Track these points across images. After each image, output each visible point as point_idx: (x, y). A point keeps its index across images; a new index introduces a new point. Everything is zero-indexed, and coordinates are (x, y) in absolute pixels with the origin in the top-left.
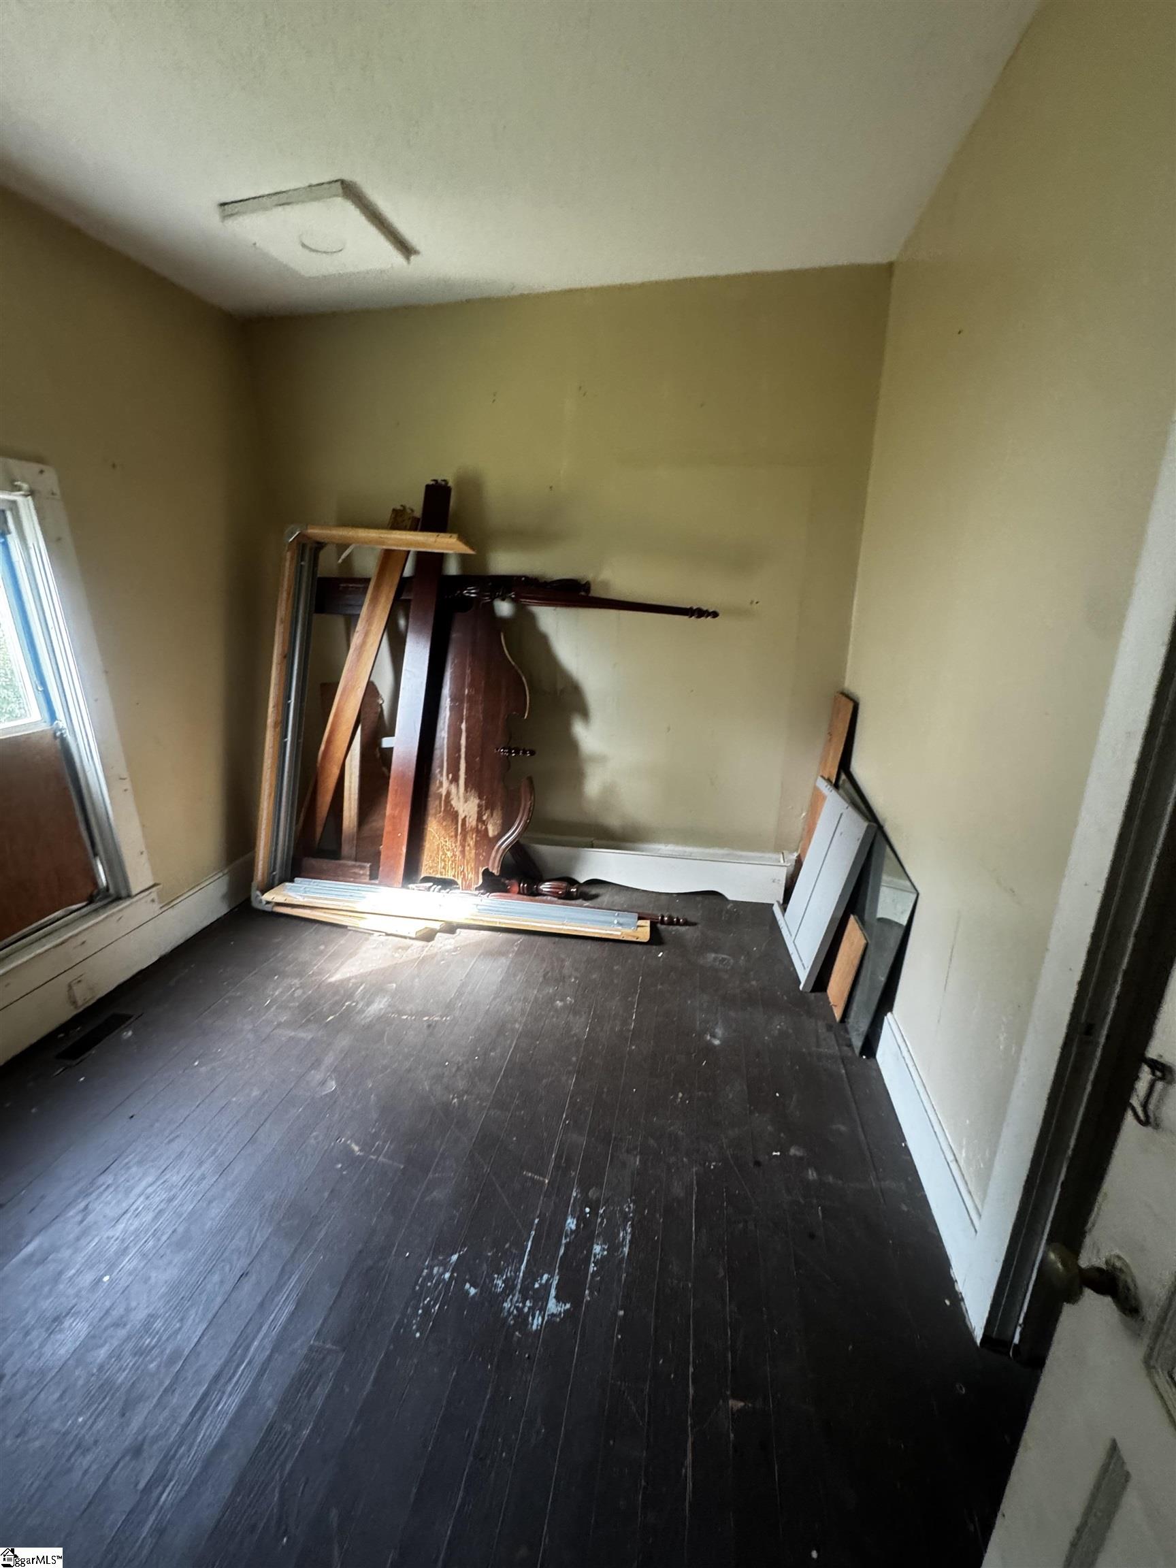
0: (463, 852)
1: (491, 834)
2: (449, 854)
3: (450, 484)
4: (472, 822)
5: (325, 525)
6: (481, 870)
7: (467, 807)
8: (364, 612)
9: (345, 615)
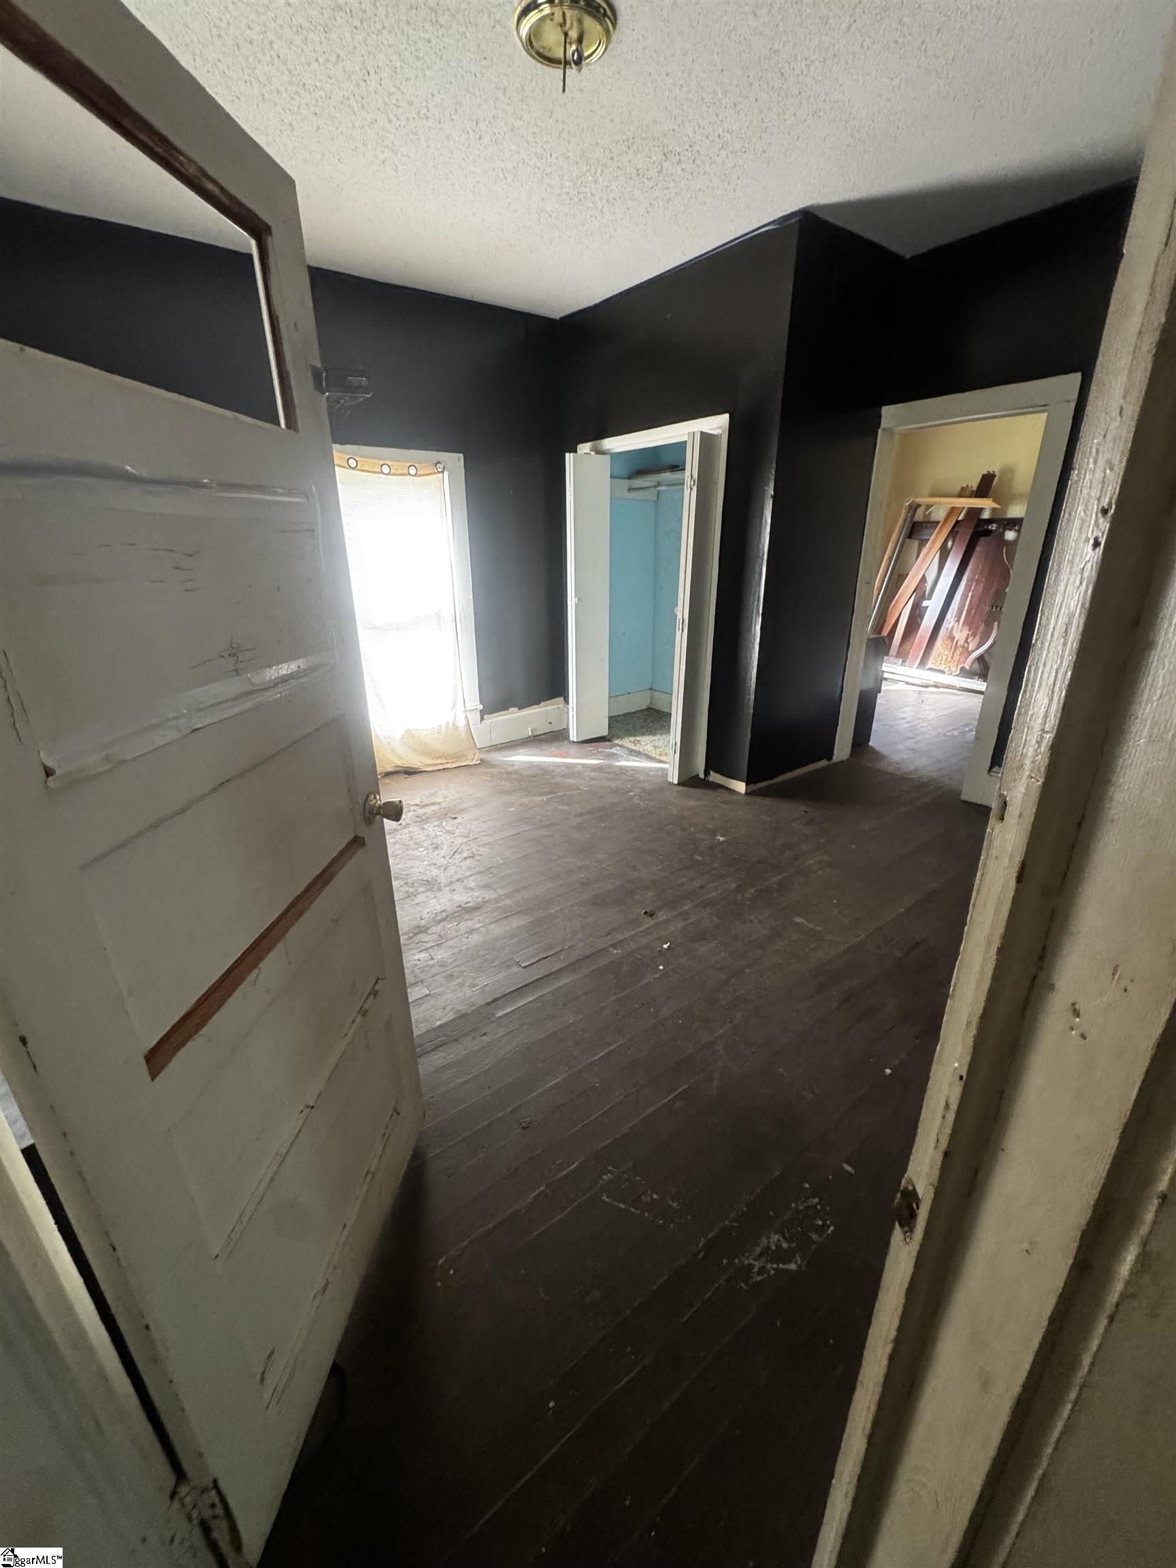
0: (952, 657)
1: (970, 649)
2: (945, 657)
3: (997, 473)
4: (961, 643)
5: (922, 496)
6: (960, 666)
7: (961, 634)
8: (932, 538)
9: (920, 539)
